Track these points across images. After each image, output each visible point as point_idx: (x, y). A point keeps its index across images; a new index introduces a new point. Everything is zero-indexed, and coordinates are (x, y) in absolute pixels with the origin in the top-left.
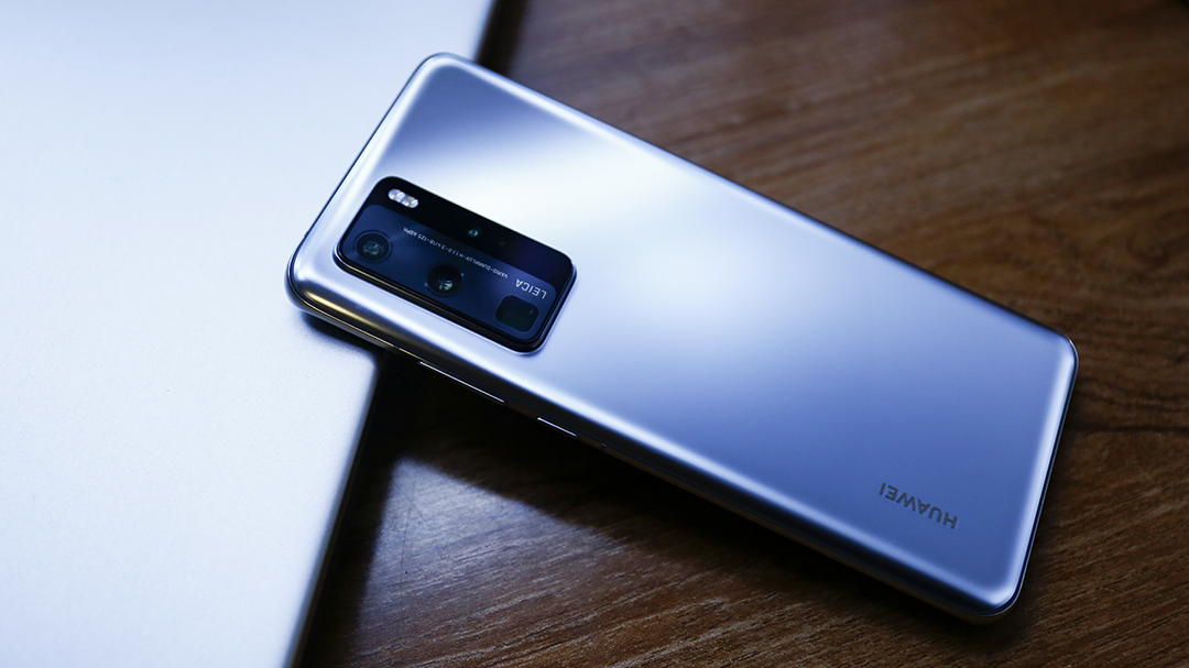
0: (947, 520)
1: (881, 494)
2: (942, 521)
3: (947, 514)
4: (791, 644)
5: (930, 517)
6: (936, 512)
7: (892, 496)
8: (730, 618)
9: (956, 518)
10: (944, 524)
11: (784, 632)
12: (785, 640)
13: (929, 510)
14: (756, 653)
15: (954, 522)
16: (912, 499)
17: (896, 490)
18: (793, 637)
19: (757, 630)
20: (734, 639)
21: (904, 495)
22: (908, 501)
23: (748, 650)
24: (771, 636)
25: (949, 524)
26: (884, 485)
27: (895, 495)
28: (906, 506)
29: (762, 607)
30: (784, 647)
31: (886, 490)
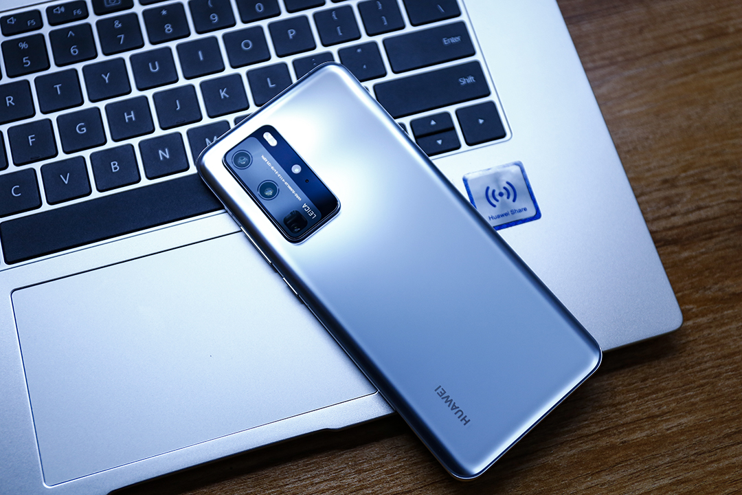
0: (464, 419)
1: (436, 390)
2: (461, 418)
3: (466, 416)
4: (727, 331)
5: (456, 414)
6: (460, 413)
7: (441, 395)
8: (697, 316)
9: (469, 420)
10: (461, 420)
11: (723, 324)
12: (724, 329)
13: (458, 410)
14: (709, 334)
15: (467, 422)
16: (452, 400)
17: (445, 392)
18: (728, 327)
19: (710, 322)
20: (699, 326)
21: (448, 397)
22: (448, 400)
23: (706, 332)
24: (717, 326)
25: (464, 422)
26: (440, 387)
27: (443, 394)
28: (446, 402)
29: (712, 311)
30: (723, 332)
31: (440, 390)
